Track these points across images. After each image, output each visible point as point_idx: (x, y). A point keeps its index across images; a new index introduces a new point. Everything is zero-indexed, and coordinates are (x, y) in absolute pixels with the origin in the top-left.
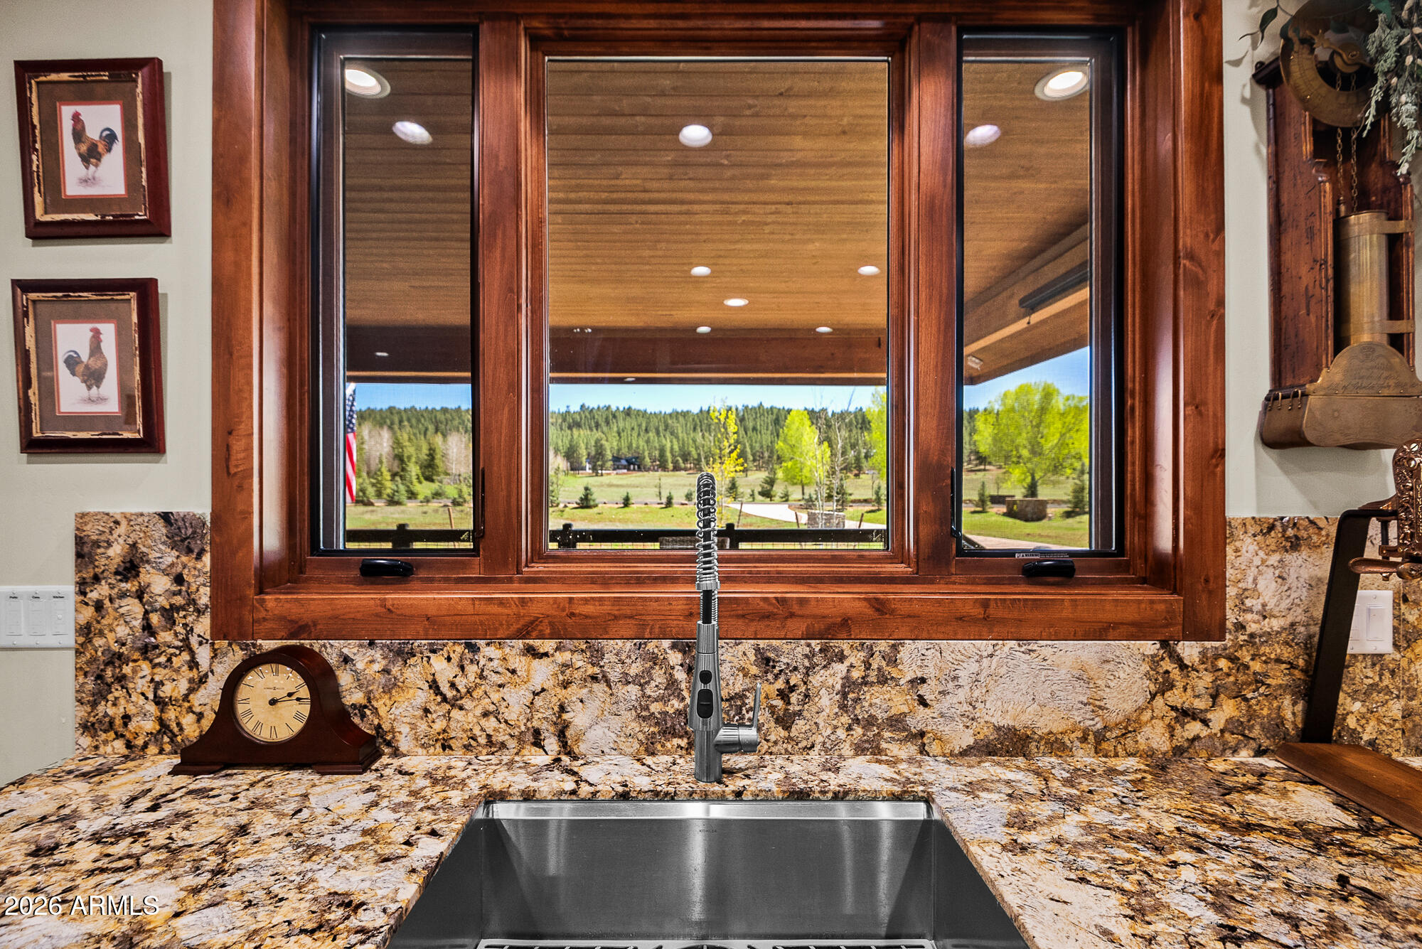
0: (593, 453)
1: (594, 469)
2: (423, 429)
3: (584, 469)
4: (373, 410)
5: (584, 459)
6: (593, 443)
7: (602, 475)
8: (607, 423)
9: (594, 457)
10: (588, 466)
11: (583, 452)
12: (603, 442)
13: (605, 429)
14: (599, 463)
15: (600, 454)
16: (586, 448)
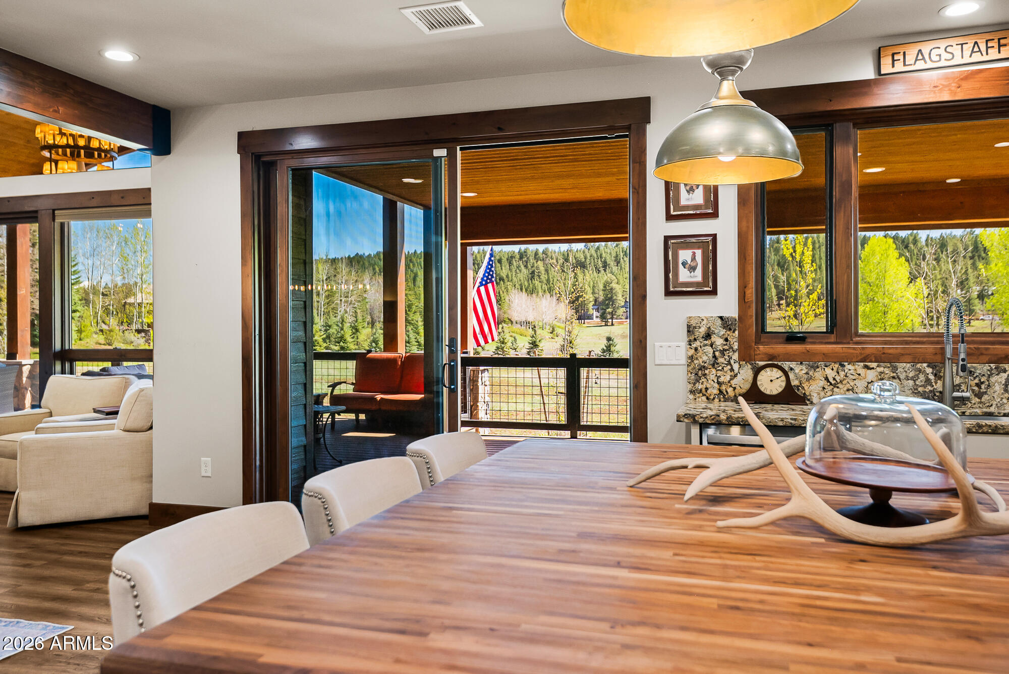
0: (601, 298)
1: (603, 317)
2: (412, 275)
3: (590, 317)
4: (361, 257)
5: (590, 306)
6: (601, 287)
7: (612, 325)
8: (618, 262)
9: (603, 303)
10: (595, 314)
11: (589, 297)
12: (614, 285)
13: (615, 269)
14: (609, 310)
15: (611, 299)
16: (593, 293)
